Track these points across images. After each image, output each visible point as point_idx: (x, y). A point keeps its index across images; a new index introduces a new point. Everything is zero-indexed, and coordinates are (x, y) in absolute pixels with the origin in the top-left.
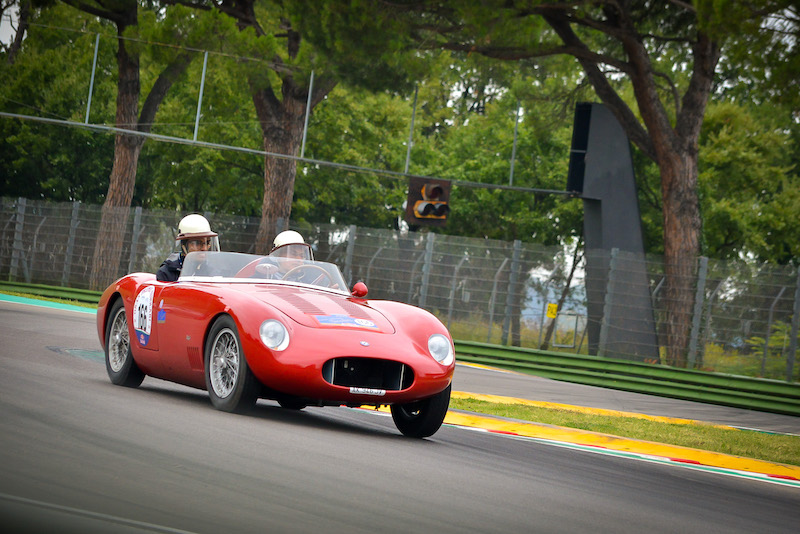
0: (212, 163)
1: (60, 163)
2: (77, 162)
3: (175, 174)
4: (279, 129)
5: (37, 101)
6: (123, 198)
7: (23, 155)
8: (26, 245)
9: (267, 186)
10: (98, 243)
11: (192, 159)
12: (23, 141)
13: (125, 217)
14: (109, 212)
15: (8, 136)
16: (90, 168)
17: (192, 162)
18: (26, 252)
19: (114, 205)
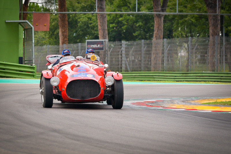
0: (194, 18)
1: (139, 25)
2: (146, 24)
3: (181, 24)
4: (212, 3)
5: (128, 4)
6: (159, 36)
7: (125, 24)
8: (127, 58)
9: (210, 25)
10: (152, 54)
11: (186, 18)
12: (125, 19)
13: (161, 43)
14: (155, 42)
15: (119, 18)
16: (150, 26)
17: (186, 19)
18: (127, 61)
19: (157, 39)
